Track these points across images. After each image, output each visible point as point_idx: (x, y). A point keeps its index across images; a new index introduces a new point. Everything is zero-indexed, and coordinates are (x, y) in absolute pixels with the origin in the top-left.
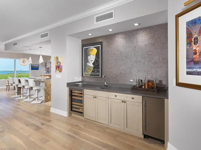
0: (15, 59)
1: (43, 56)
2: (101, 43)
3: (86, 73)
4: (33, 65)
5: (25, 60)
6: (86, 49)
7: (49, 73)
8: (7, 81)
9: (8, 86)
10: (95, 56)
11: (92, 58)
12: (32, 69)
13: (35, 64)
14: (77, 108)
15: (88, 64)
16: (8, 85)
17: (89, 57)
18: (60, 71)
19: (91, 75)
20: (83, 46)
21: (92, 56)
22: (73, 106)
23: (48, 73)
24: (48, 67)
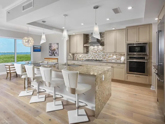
0: (15, 38)
4: (35, 46)
5: (30, 39)
7: (55, 55)
8: (8, 67)
9: (9, 74)
12: (34, 51)
13: (38, 45)
16: (9, 72)
23: (53, 55)
24: (54, 48)
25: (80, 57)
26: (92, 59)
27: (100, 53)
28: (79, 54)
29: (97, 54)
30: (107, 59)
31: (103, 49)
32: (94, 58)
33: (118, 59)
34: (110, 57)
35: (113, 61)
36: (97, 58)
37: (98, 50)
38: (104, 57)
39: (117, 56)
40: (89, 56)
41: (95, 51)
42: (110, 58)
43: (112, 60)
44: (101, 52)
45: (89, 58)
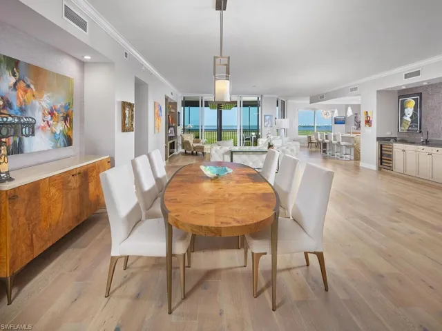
1: (352, 106)
2: (420, 94)
3: (402, 128)
4: (338, 118)
6: (403, 101)
10: (413, 109)
11: (409, 111)
12: (335, 124)
14: (387, 163)
15: (405, 118)
17: (406, 110)
18: (370, 126)
19: (408, 130)
20: (399, 97)
21: (409, 108)
22: (383, 161)
23: (359, 128)
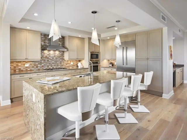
25: (27, 67)
26: (48, 68)
27: (57, 60)
28: (24, 62)
29: (54, 61)
30: (65, 66)
31: (61, 55)
32: (50, 67)
33: (74, 65)
34: (68, 63)
35: (71, 68)
36: (54, 66)
37: (55, 56)
38: (62, 64)
39: (74, 62)
40: (43, 65)
41: (51, 57)
42: (68, 65)
43: (69, 67)
44: (59, 59)
45: (43, 67)
